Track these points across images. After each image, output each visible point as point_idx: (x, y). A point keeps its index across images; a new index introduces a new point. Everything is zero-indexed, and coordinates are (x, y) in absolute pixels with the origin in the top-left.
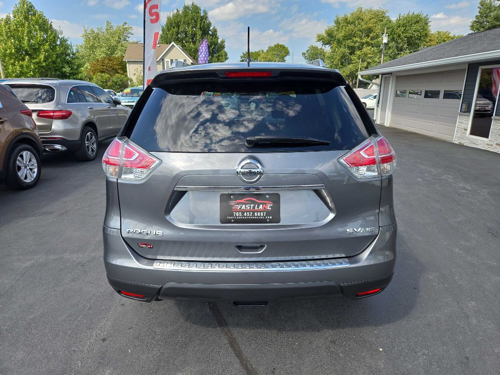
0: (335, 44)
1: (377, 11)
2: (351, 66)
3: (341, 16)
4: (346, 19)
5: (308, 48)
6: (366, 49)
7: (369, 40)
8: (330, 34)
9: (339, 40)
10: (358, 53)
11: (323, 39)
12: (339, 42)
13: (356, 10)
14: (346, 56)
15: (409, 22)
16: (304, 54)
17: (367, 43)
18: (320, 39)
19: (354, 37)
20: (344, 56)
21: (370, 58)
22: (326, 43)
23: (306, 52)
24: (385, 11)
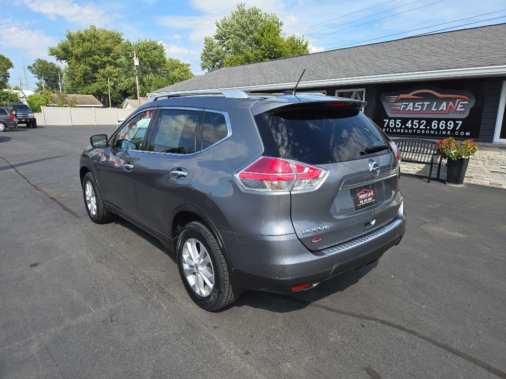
0: (73, 61)
1: (113, 33)
2: (96, 84)
3: (74, 31)
4: (81, 35)
5: (34, 62)
6: (109, 68)
7: (110, 59)
8: (65, 49)
9: (77, 56)
10: (101, 71)
11: (58, 53)
12: (78, 59)
13: (89, 28)
14: (88, 73)
15: (147, 47)
16: (29, 68)
17: (108, 62)
18: (53, 52)
19: (94, 55)
20: (85, 74)
21: (117, 77)
22: (60, 58)
23: (32, 66)
24: (119, 33)
